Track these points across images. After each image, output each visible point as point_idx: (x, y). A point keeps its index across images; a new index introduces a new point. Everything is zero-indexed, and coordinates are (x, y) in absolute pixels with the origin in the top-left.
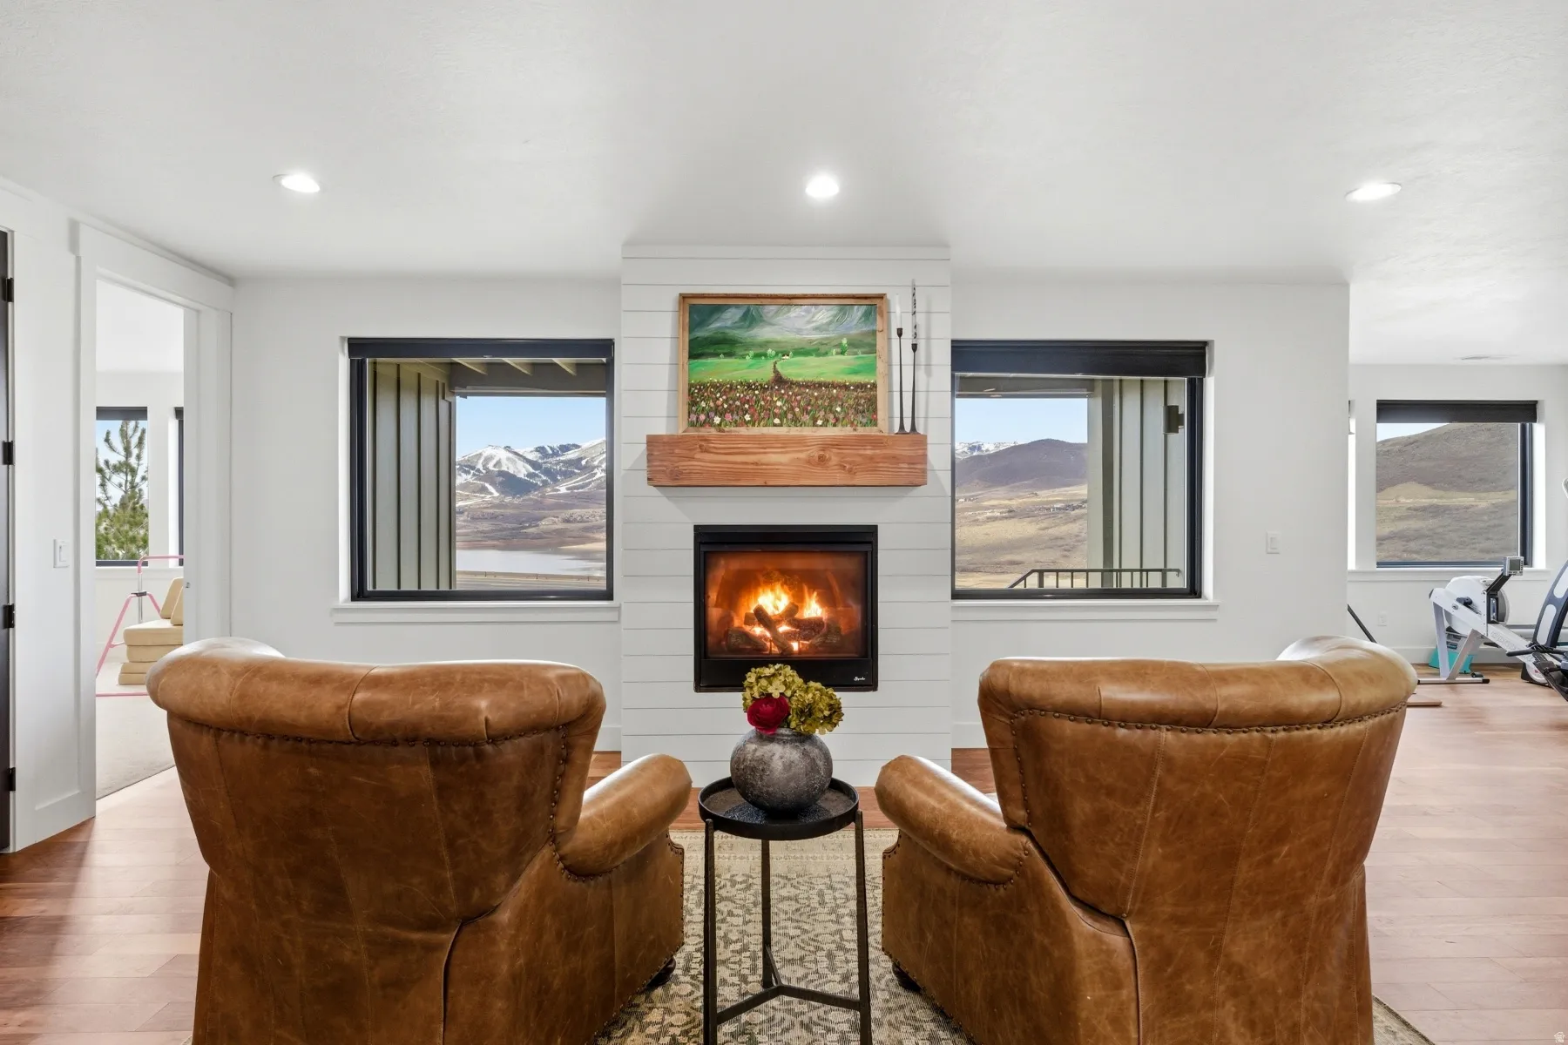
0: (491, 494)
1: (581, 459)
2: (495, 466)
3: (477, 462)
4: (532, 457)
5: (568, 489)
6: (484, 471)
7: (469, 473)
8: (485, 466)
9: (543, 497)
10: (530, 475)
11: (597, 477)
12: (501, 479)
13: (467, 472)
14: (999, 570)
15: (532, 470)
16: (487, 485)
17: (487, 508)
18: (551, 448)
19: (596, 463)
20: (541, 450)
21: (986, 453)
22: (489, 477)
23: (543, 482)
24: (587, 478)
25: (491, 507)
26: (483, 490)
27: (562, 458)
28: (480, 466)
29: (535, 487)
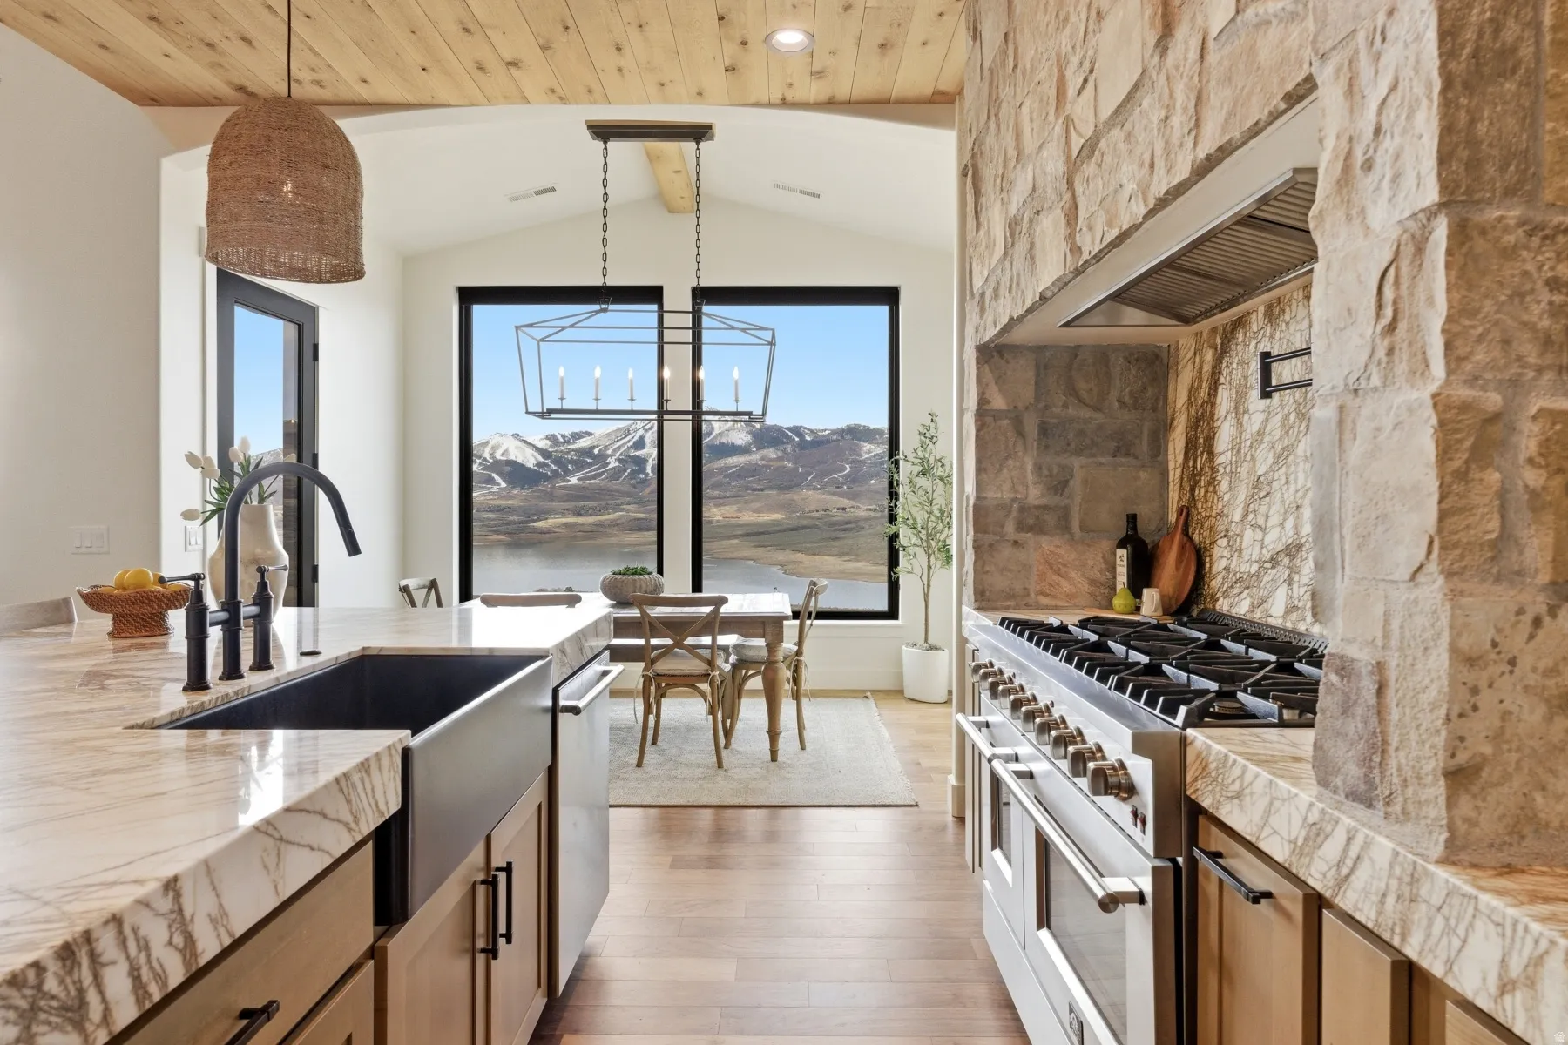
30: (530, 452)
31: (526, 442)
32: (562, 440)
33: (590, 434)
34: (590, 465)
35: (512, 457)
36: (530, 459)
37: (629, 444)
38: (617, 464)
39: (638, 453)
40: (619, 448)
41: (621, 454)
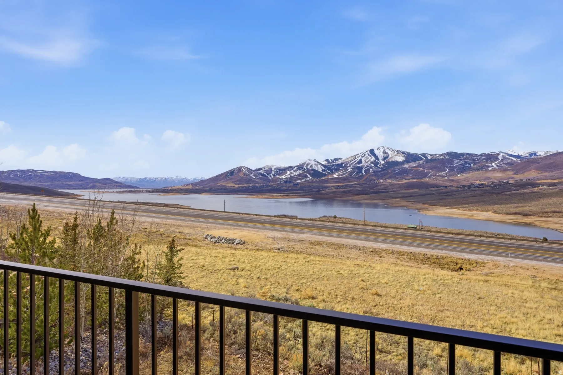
0: (309, 178)
1: (343, 164)
2: (310, 167)
3: (304, 166)
4: (323, 163)
5: (337, 176)
6: (306, 169)
7: (301, 170)
8: (307, 167)
9: (328, 179)
10: (323, 170)
11: (349, 171)
12: (312, 172)
13: (300, 170)
14: (547, 216)
15: (324, 168)
16: (307, 174)
17: (307, 183)
18: (331, 160)
19: (348, 165)
20: (327, 160)
21: (539, 157)
22: (308, 171)
23: (328, 173)
24: (345, 171)
25: (309, 183)
26: (306, 176)
27: (335, 164)
28: (305, 167)
29: (325, 175)
30: (319, 166)
31: (318, 162)
32: (331, 161)
33: (341, 159)
34: (342, 170)
35: (314, 168)
36: (320, 168)
37: (356, 162)
38: (351, 170)
39: (359, 165)
40: (352, 164)
41: (352, 166)
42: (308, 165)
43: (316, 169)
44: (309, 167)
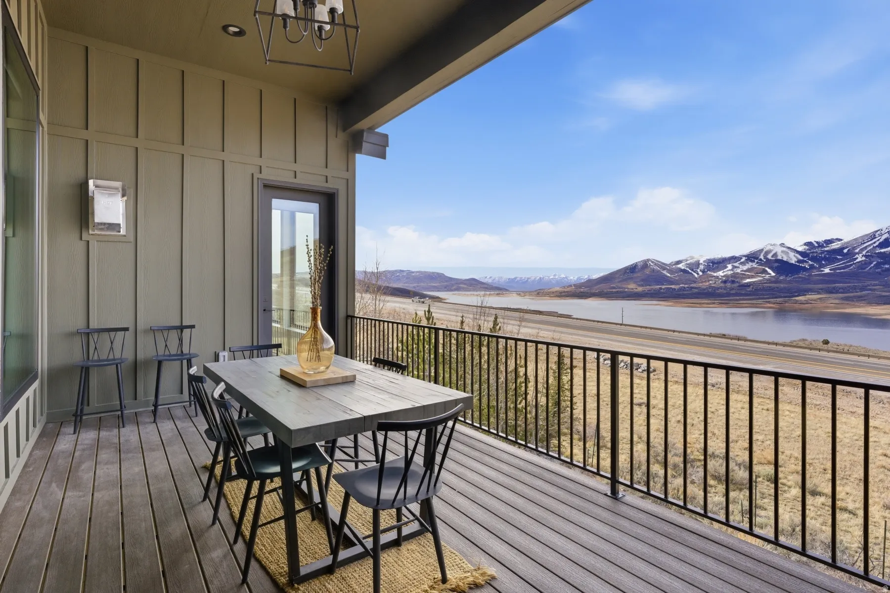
0: (770, 274)
1: (844, 248)
2: (772, 256)
3: (760, 255)
4: (800, 249)
5: (830, 270)
6: (765, 260)
7: (754, 262)
8: (765, 257)
9: (810, 275)
10: (799, 261)
11: (858, 260)
12: (776, 265)
13: (753, 261)
15: (801, 258)
16: (767, 269)
17: (765, 283)
18: (817, 242)
19: (857, 251)
20: (809, 244)
22: (768, 263)
23: (810, 265)
24: (847, 262)
25: (769, 283)
26: (765, 272)
27: (826, 249)
28: (762, 257)
29: (804, 269)
30: (792, 254)
31: (789, 248)
32: (816, 245)
33: (840, 240)
34: (839, 260)
35: (779, 257)
36: (793, 259)
37: (875, 245)
38: (864, 258)
39: (883, 250)
40: (866, 248)
41: (867, 252)
42: (767, 253)
43: (785, 259)
44: (769, 256)
